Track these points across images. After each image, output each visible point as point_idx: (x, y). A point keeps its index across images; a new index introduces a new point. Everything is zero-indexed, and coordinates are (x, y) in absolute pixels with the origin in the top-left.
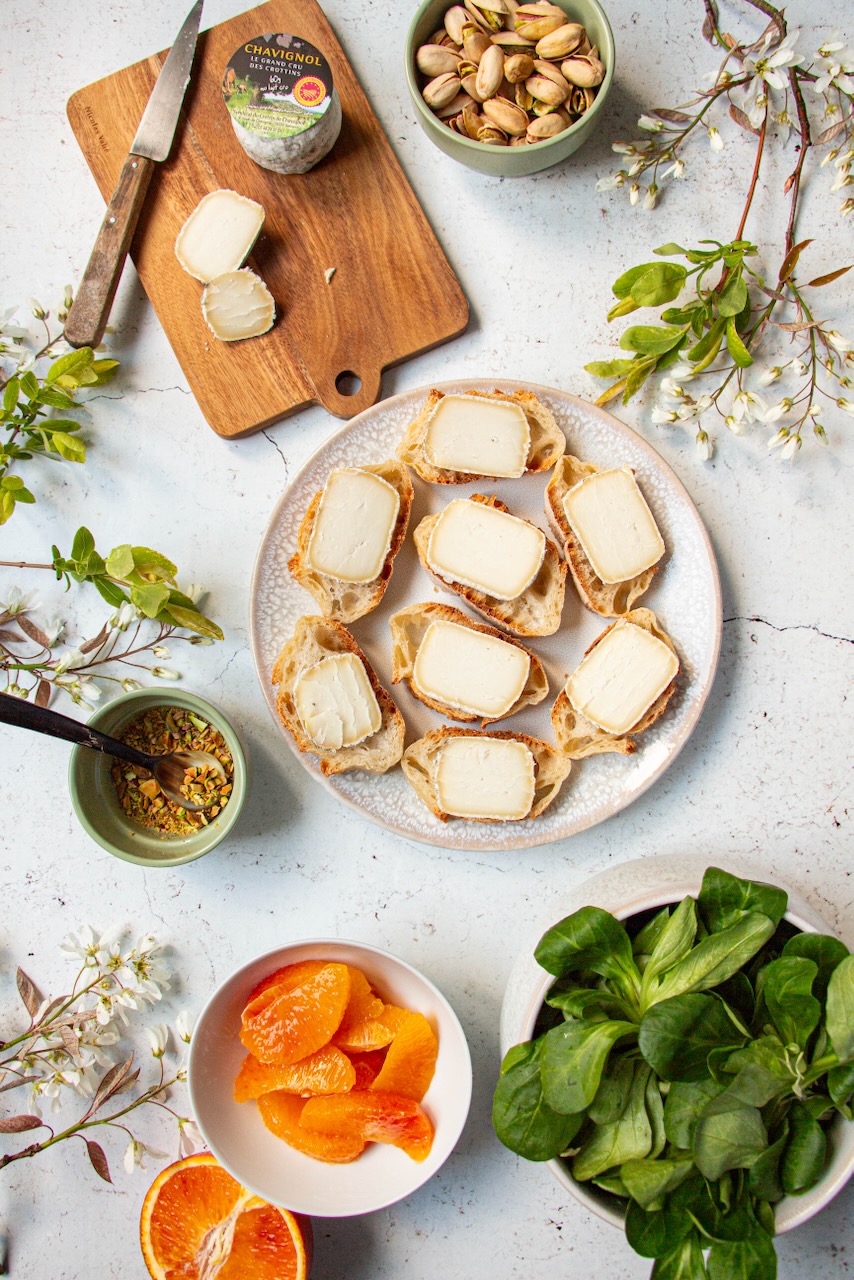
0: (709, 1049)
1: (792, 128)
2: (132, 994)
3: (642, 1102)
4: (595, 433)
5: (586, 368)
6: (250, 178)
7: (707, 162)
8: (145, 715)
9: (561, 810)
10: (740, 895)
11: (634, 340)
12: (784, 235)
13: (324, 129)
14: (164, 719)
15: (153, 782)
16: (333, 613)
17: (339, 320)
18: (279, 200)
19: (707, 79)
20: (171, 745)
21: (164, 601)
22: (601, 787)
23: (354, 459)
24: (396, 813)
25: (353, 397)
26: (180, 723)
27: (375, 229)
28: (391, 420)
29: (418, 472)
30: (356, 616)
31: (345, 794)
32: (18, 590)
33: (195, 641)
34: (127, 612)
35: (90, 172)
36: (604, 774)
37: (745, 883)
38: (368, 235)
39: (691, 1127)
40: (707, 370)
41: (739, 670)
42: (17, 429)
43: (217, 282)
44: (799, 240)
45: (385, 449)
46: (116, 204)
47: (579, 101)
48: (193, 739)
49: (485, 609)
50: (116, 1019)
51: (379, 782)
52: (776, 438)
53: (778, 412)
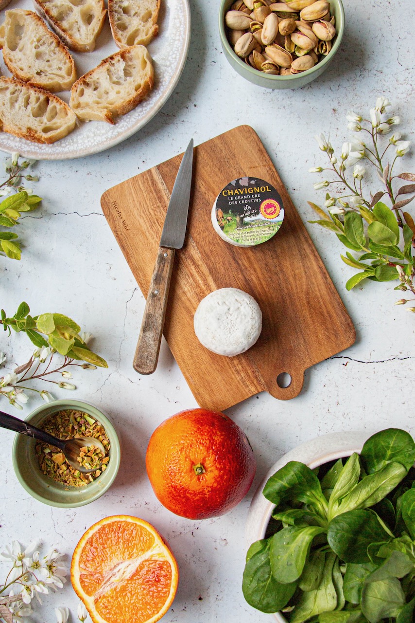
8: (57, 414)
14: (69, 416)
15: (61, 454)
20: (73, 432)
21: (71, 345)
26: (78, 419)
33: (86, 366)
34: (45, 352)
47: (322, 49)
48: (86, 429)
50: (34, 600)
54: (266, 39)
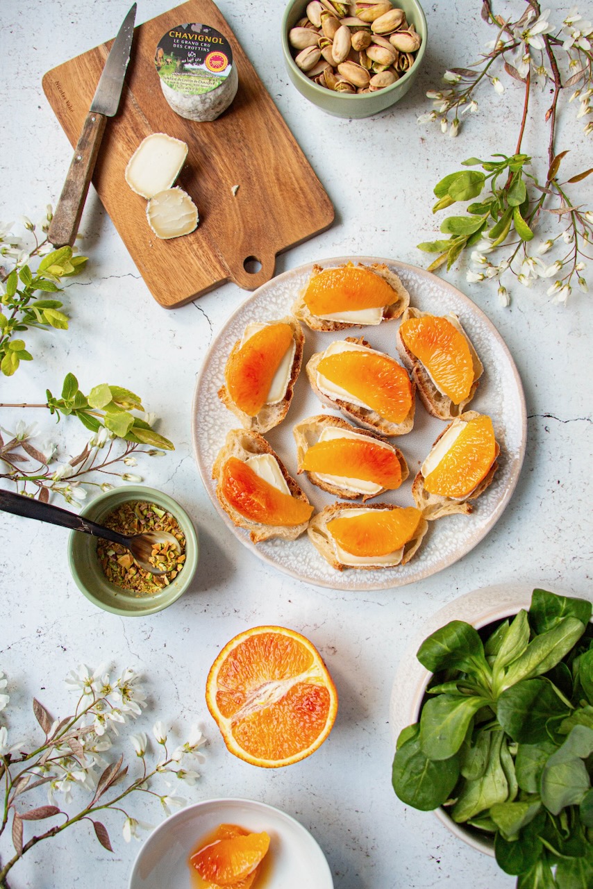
0: (545, 719)
1: (547, 77)
2: (119, 712)
3: (498, 762)
4: (429, 291)
5: (418, 247)
6: (175, 126)
7: (491, 103)
8: (120, 509)
9: (423, 558)
10: (559, 606)
11: (450, 225)
12: (547, 150)
13: (228, 88)
14: (133, 510)
15: (127, 556)
16: (252, 426)
17: (243, 222)
18: (197, 141)
19: (488, 47)
20: (139, 529)
21: (131, 424)
22: (449, 540)
23: (261, 317)
24: (305, 568)
25: (257, 274)
26: (145, 512)
27: (265, 157)
28: (285, 288)
29: (307, 324)
30: (269, 428)
31: (268, 556)
32: (23, 423)
33: (152, 453)
34: (104, 434)
35: (60, 127)
36: (451, 530)
37: (562, 598)
38: (260, 162)
39: (537, 777)
40: (501, 245)
41: (538, 452)
42: (17, 308)
43: (157, 197)
44: (558, 152)
45: (282, 310)
46: (82, 146)
47: (403, 63)
48: (155, 523)
49: (360, 417)
50: (109, 731)
51: (292, 545)
52: (553, 288)
53: (554, 270)
54: (338, 56)
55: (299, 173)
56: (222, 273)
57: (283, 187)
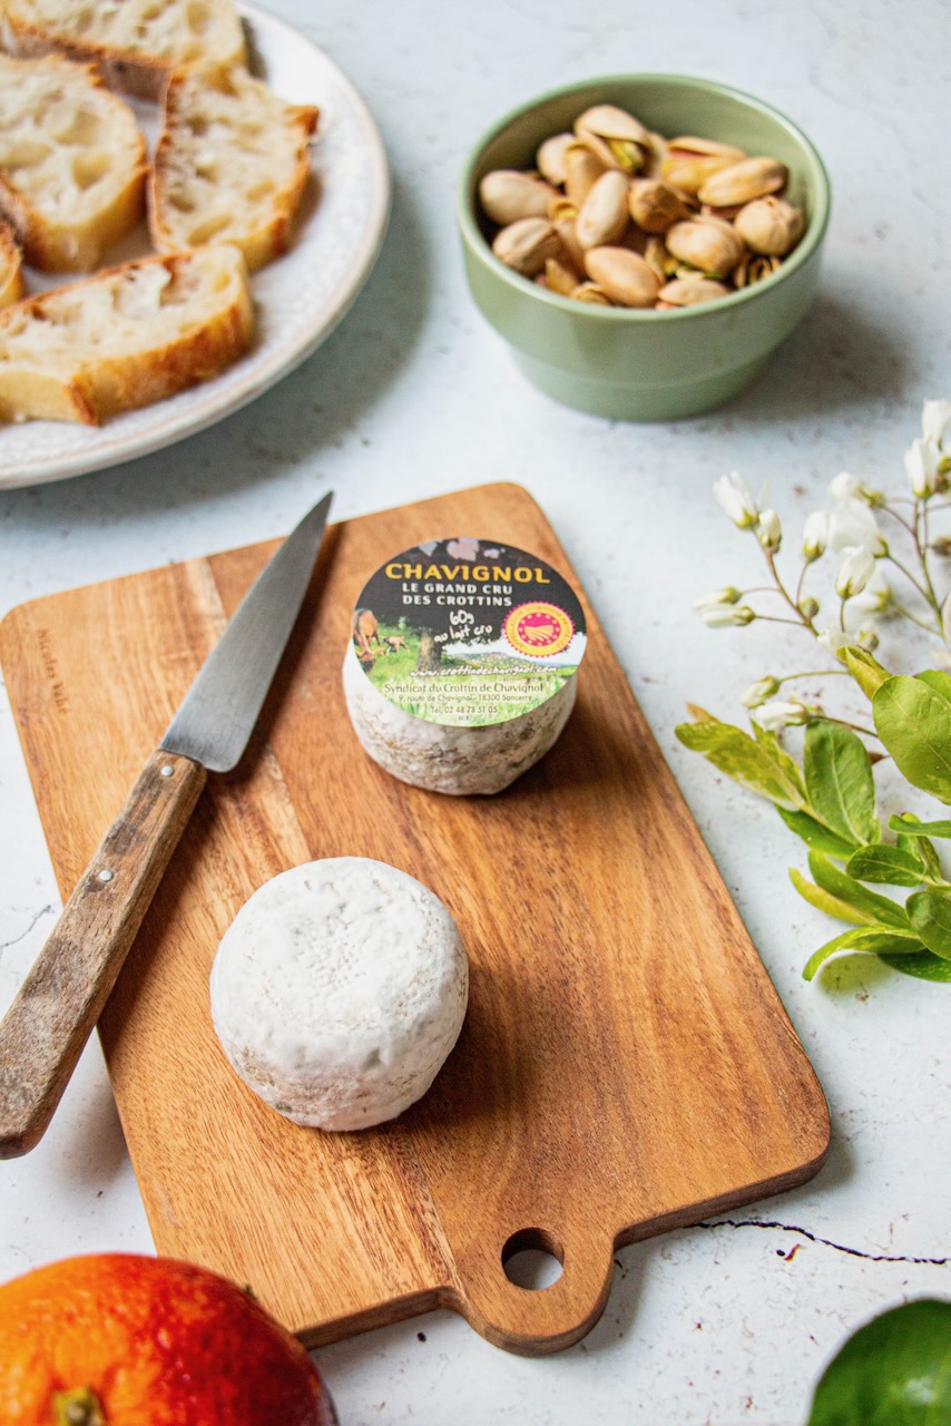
25: (540, 1293)
27: (624, 927)
38: (606, 938)
55: (727, 988)
56: (426, 1271)
57: (672, 1026)
